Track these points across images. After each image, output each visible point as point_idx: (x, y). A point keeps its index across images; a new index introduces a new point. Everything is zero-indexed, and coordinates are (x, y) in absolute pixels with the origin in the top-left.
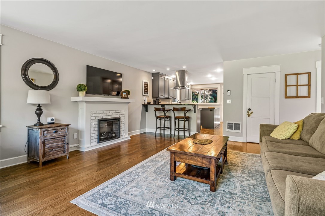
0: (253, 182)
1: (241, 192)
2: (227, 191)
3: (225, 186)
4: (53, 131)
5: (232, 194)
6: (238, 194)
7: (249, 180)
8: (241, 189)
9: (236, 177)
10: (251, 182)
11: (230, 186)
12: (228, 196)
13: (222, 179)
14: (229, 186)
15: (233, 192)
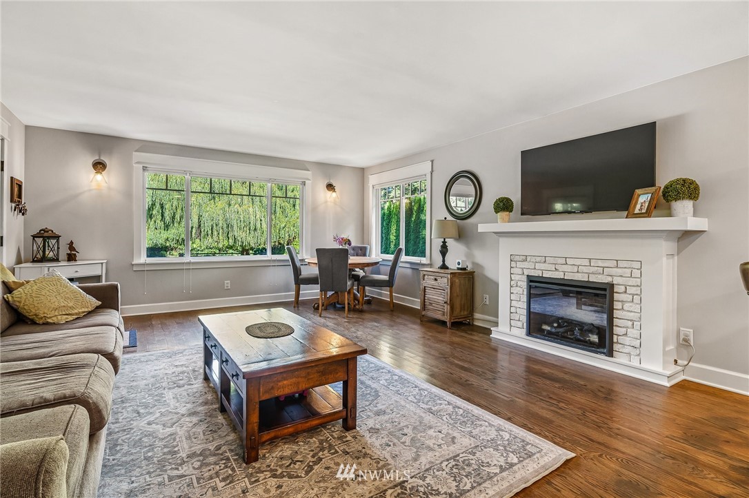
0: (142, 423)
1: (162, 394)
2: (186, 386)
3: (195, 390)
4: (432, 277)
5: (177, 386)
6: (166, 390)
7: (149, 424)
8: (164, 399)
9: (183, 415)
10: (145, 422)
11: (186, 394)
12: (181, 382)
13: (209, 398)
14: (188, 394)
15: (177, 390)
